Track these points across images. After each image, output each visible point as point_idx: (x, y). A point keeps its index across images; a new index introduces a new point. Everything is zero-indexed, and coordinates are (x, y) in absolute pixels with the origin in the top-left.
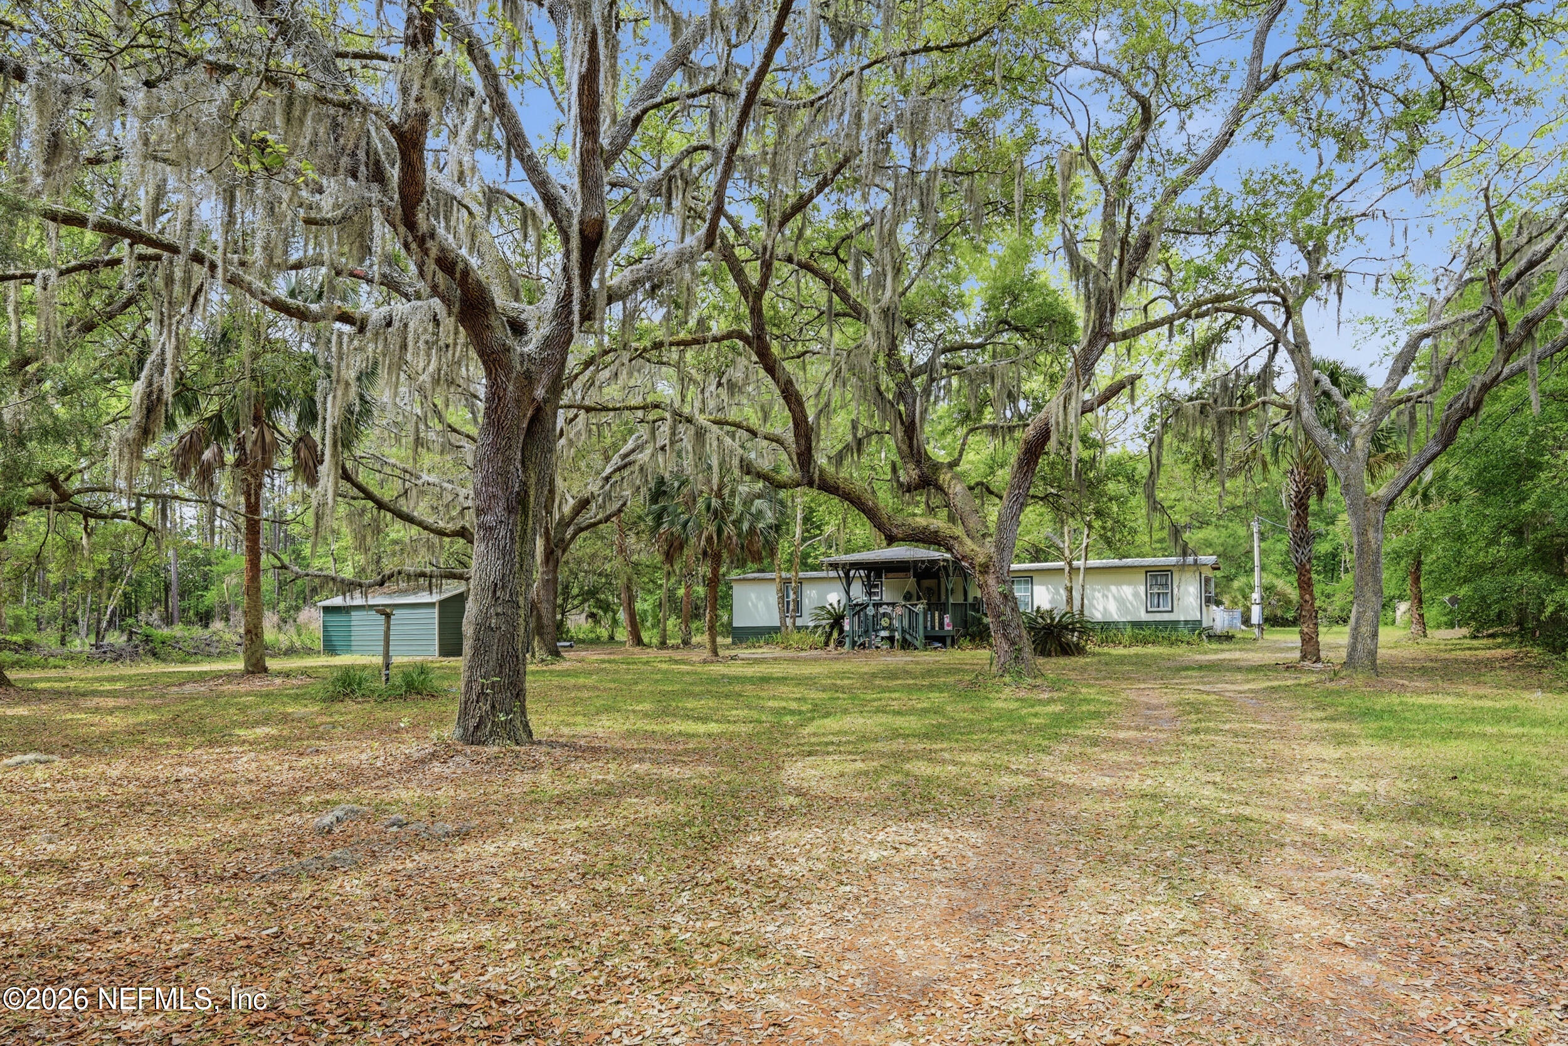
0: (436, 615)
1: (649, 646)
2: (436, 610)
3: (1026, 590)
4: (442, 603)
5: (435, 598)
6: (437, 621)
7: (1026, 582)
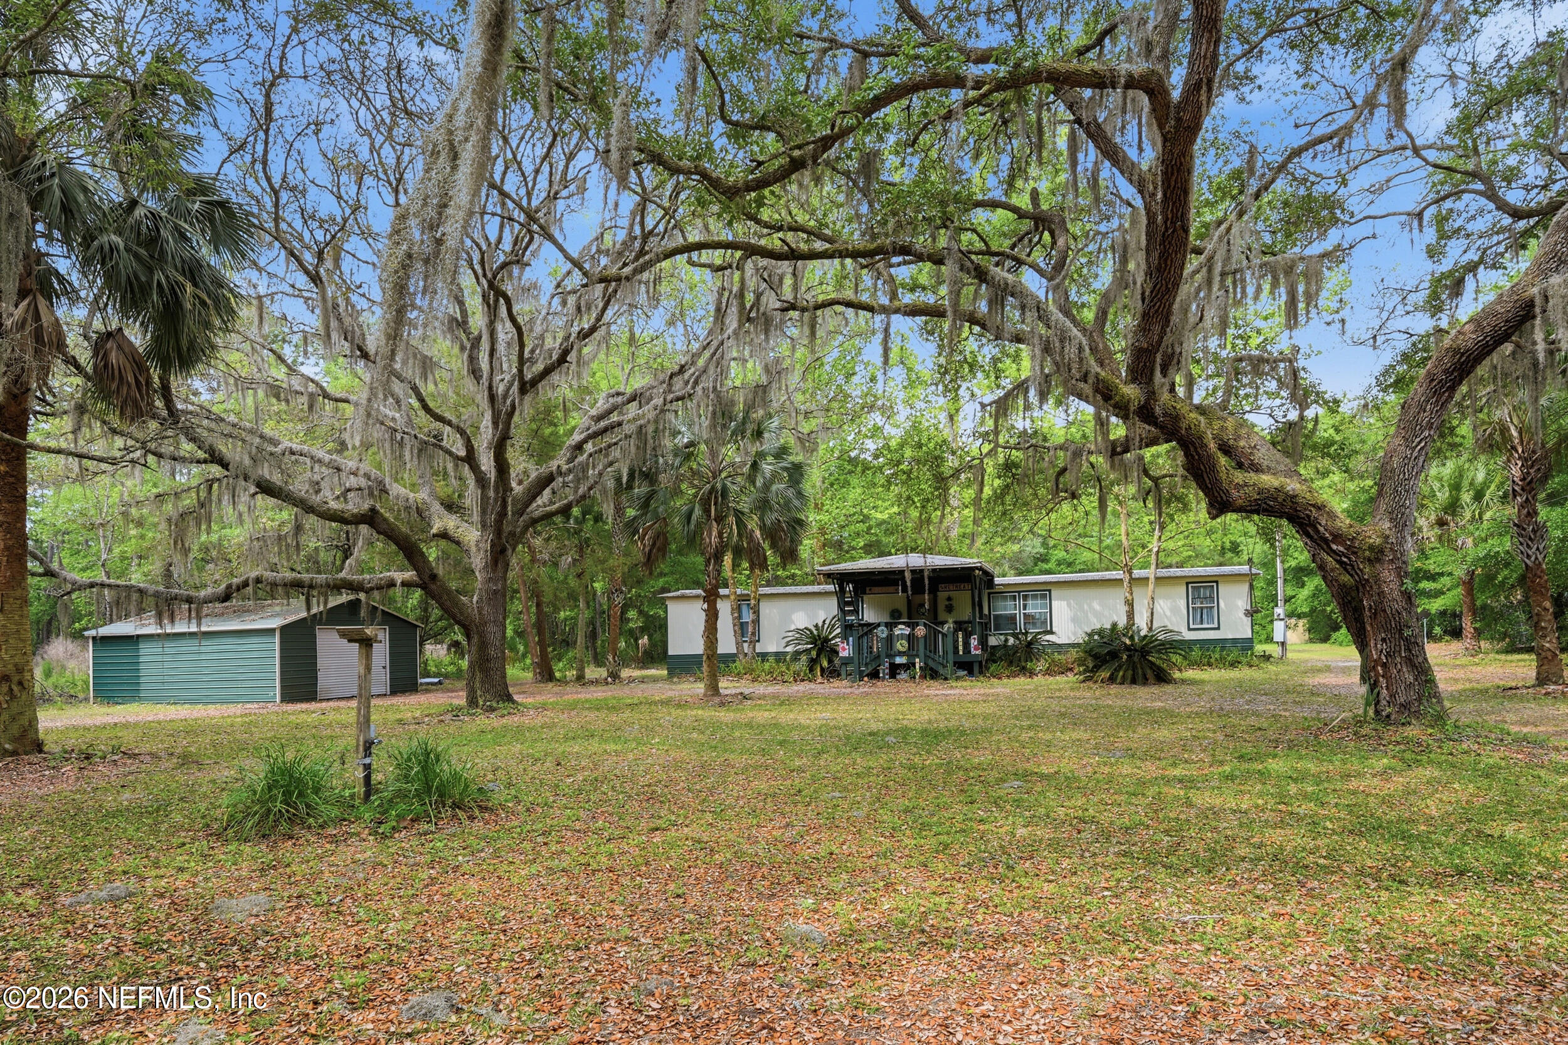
0: (277, 647)
1: (563, 682)
2: (277, 639)
3: (1043, 606)
4: (284, 629)
5: (275, 623)
6: (277, 654)
7: (1044, 597)
